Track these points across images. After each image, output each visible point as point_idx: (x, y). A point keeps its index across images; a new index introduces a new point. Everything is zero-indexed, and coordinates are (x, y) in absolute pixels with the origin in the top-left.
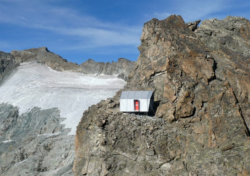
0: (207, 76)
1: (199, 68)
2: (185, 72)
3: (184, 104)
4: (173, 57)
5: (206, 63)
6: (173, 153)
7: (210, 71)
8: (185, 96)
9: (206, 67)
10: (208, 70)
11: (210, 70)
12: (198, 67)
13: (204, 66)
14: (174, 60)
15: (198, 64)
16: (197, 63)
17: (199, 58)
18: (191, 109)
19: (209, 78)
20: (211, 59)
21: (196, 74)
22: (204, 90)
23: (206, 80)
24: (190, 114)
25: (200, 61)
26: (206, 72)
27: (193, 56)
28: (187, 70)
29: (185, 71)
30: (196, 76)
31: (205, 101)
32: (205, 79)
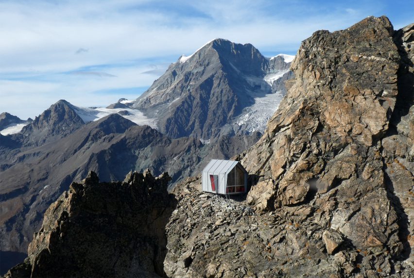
0: (372, 130)
1: (359, 115)
2: (328, 125)
3: (292, 183)
4: (313, 100)
5: (375, 106)
6: (213, 268)
7: (379, 120)
8: (297, 170)
9: (374, 112)
10: (376, 118)
11: (380, 118)
12: (356, 114)
13: (370, 112)
14: (313, 105)
15: (357, 110)
16: (357, 107)
17: (363, 97)
18: (301, 192)
19: (375, 134)
20: (390, 98)
21: (349, 127)
22: (352, 156)
23: (370, 137)
24: (298, 201)
25: (364, 103)
26: (372, 123)
27: (351, 95)
28: (334, 120)
29: (328, 123)
30: (347, 130)
31: (343, 177)
32: (366, 136)
